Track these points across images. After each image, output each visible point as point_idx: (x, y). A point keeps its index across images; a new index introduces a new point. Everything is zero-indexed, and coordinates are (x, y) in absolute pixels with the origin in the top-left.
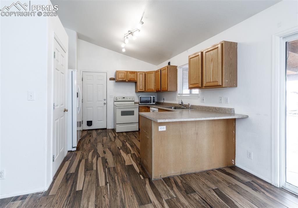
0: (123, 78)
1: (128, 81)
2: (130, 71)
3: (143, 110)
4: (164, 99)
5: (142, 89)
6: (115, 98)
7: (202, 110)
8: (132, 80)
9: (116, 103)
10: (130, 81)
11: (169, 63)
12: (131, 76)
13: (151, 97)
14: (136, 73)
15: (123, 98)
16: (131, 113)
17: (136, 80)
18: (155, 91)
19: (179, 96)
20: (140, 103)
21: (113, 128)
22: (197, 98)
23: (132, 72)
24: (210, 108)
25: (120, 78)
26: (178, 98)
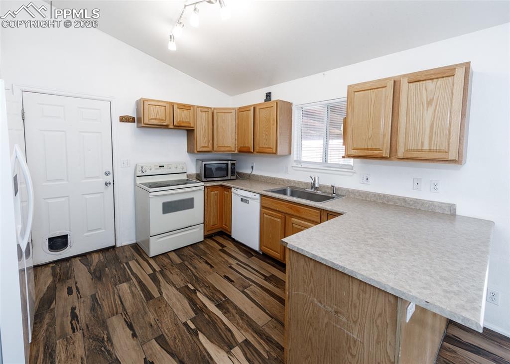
0: (162, 120)
1: (175, 126)
2: (178, 104)
3: (213, 192)
4: (252, 167)
5: (206, 145)
6: (139, 169)
7: (364, 199)
8: (183, 125)
9: (140, 181)
10: (178, 127)
11: (268, 95)
12: (182, 116)
13: (227, 164)
14: (192, 108)
15: (160, 167)
16: (187, 204)
17: (192, 125)
18: (236, 152)
19: (295, 164)
20: (205, 177)
21: (134, 242)
22: (351, 174)
23: (184, 105)
24: (388, 197)
25: (152, 119)
26: (294, 168)
